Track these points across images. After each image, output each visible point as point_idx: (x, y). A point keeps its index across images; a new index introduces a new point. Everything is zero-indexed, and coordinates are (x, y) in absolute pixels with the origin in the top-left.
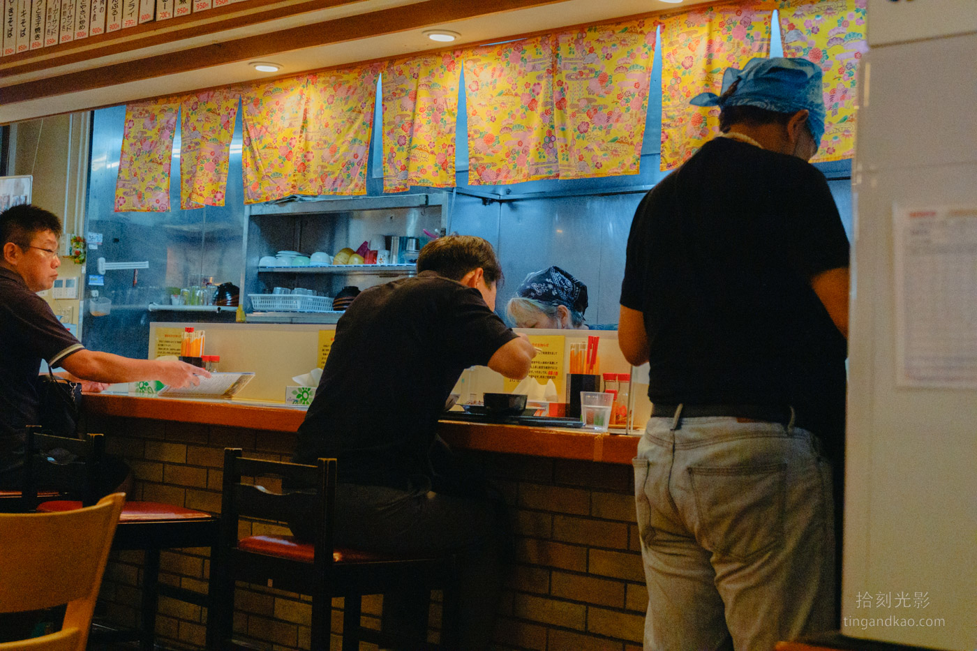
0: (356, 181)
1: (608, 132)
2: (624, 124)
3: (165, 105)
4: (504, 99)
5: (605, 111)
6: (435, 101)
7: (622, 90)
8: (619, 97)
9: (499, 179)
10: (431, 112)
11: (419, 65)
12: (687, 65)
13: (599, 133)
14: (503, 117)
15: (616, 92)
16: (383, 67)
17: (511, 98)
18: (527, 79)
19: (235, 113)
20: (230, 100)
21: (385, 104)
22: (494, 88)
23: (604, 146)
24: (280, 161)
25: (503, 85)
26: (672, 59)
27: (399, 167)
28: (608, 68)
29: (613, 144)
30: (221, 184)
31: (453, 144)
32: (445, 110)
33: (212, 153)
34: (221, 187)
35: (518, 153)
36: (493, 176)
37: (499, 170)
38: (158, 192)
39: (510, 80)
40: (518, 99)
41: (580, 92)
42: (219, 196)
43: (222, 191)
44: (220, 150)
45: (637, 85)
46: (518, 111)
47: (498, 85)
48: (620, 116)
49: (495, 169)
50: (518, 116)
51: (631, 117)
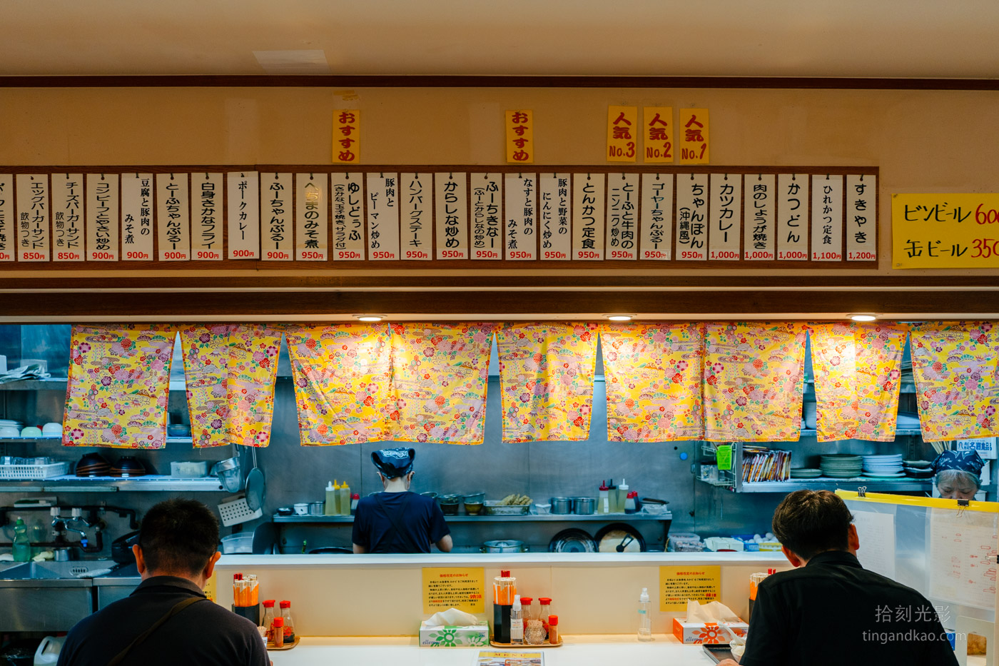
0: (473, 431)
1: (765, 407)
2: (779, 401)
3: (148, 332)
4: (647, 370)
5: (762, 390)
6: (566, 366)
7: (778, 374)
8: (775, 379)
9: (640, 437)
10: (559, 374)
11: (545, 331)
12: (834, 363)
13: (757, 407)
14: (644, 386)
15: (772, 375)
16: (497, 327)
17: (654, 371)
18: (671, 357)
19: (277, 352)
20: (266, 337)
21: (502, 362)
22: (636, 360)
23: (762, 417)
24: (357, 406)
25: (646, 358)
26: (823, 357)
27: (522, 421)
28: (763, 357)
29: (770, 416)
30: (265, 424)
31: (588, 404)
32: (578, 374)
33: (244, 391)
34: (265, 428)
35: (660, 416)
36: (634, 435)
37: (640, 430)
38: (152, 428)
39: (653, 356)
40: (661, 372)
41: (735, 372)
42: (262, 436)
43: (266, 432)
44: (257, 389)
45: (788, 373)
46: (661, 382)
47: (640, 358)
48: (775, 395)
49: (636, 429)
50: (661, 386)
51: (784, 396)
